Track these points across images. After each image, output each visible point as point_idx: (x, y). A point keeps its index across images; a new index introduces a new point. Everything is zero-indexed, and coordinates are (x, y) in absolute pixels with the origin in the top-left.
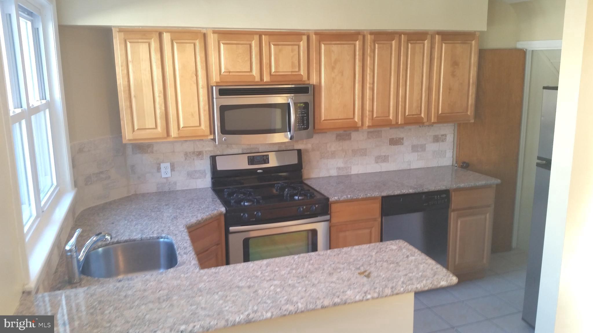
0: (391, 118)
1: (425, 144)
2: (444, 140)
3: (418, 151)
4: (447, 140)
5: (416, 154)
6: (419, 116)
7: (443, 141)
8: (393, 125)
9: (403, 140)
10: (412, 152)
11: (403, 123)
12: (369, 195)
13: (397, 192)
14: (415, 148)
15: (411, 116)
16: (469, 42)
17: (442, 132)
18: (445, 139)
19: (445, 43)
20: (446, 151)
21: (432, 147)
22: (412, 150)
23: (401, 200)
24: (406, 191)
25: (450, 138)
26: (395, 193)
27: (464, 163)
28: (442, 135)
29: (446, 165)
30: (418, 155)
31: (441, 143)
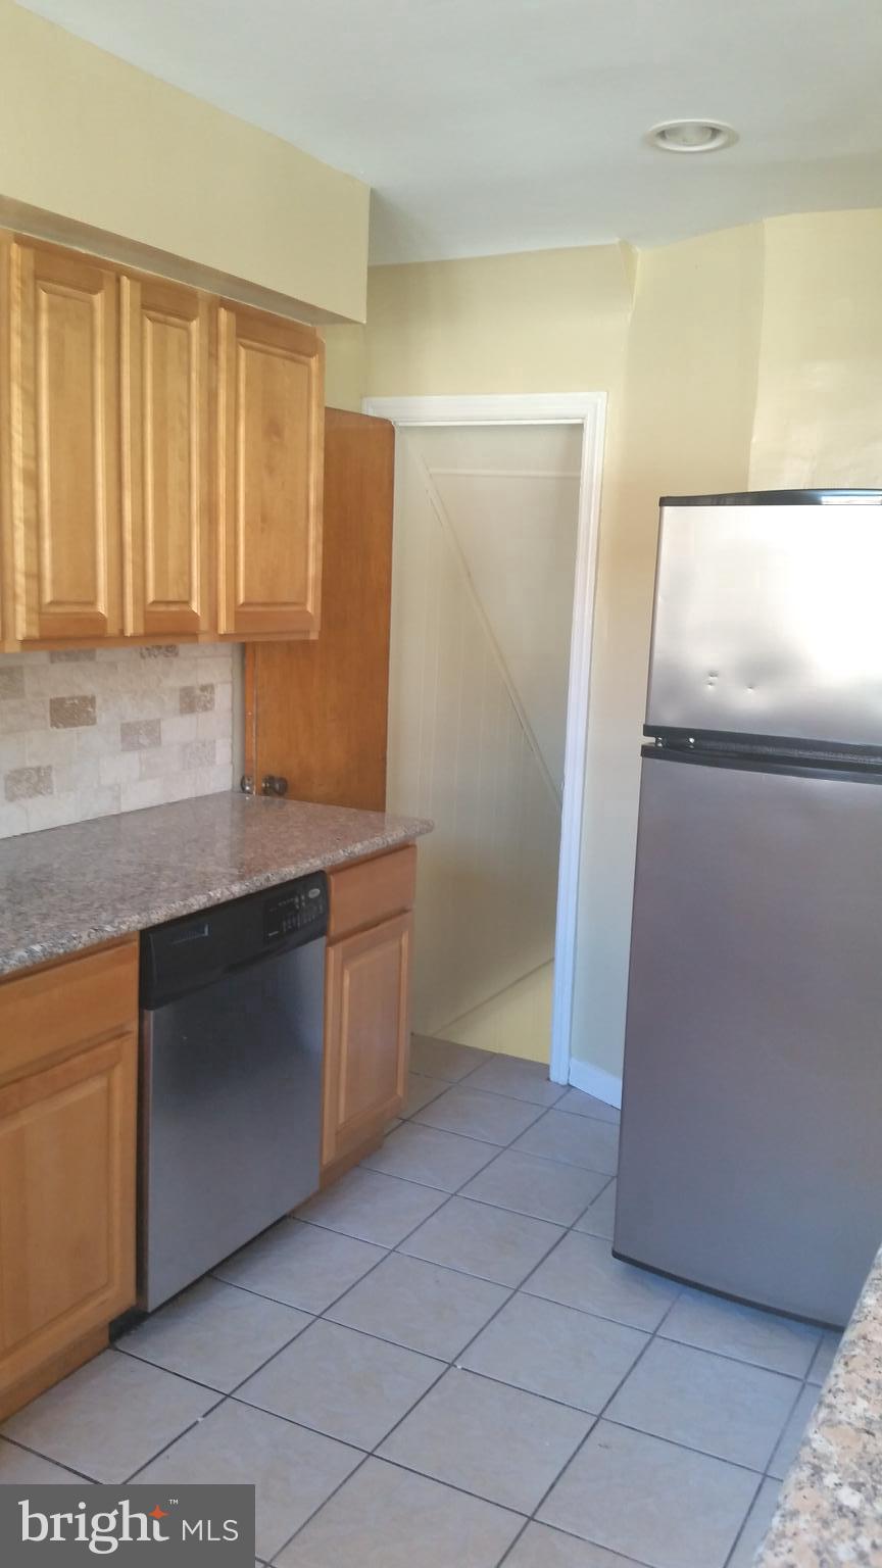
0: (102, 607)
1: (159, 721)
2: (209, 705)
3: (140, 747)
4: (216, 707)
5: (132, 758)
6: (184, 608)
7: (205, 709)
8: (110, 638)
9: (93, 707)
10: (122, 750)
11: (141, 631)
12: (108, 928)
13: (198, 902)
14: (133, 736)
15: (162, 608)
16: (303, 358)
17: (204, 679)
18: (211, 701)
19: (245, 346)
20: (214, 741)
21: (178, 729)
22: (123, 740)
23: (204, 932)
24: (222, 893)
25: (225, 697)
26: (190, 907)
27: (270, 779)
28: (204, 688)
29: (218, 791)
30: (140, 759)
31: (202, 716)
